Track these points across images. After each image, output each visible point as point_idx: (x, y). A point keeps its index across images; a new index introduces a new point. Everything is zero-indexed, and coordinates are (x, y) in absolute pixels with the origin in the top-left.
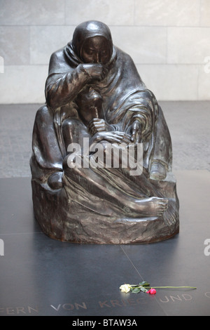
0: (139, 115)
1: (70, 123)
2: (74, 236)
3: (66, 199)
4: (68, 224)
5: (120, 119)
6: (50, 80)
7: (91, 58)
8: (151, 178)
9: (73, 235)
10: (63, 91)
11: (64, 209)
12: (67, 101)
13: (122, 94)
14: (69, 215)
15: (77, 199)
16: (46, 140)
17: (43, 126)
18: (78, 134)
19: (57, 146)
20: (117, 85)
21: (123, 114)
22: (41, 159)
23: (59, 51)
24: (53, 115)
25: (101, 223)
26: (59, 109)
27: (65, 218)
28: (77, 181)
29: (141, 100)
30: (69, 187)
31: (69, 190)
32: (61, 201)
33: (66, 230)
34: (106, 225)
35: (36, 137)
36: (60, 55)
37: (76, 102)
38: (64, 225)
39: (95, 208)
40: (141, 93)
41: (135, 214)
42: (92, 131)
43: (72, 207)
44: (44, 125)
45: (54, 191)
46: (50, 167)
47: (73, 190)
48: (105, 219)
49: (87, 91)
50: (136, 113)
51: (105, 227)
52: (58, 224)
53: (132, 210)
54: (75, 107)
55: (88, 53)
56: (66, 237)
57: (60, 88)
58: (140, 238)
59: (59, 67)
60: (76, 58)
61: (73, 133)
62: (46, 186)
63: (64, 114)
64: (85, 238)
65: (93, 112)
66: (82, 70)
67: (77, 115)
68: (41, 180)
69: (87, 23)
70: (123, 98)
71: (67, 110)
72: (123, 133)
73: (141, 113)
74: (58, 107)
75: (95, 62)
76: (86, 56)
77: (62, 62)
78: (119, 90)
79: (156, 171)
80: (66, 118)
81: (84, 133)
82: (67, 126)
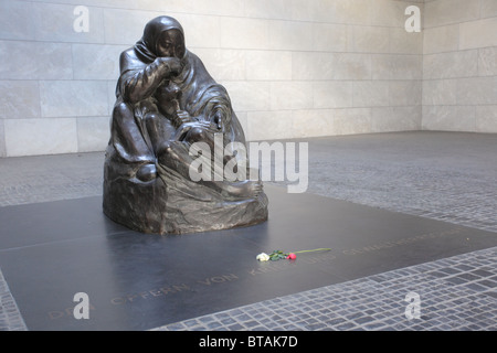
0: (220, 106)
1: (153, 116)
2: (173, 227)
3: (164, 188)
4: (166, 215)
5: (201, 112)
6: (125, 76)
7: (167, 53)
9: (172, 225)
10: (143, 84)
11: (161, 199)
12: (146, 96)
13: (199, 89)
14: (167, 204)
15: (176, 186)
18: (162, 127)
19: (142, 140)
20: (193, 80)
21: (203, 107)
23: (129, 50)
24: (133, 110)
25: (202, 209)
26: (138, 104)
27: (163, 209)
29: (218, 93)
30: (165, 175)
31: (165, 179)
32: (157, 191)
33: (165, 221)
34: (207, 211)
35: (116, 133)
36: (131, 53)
37: (155, 96)
38: (162, 217)
39: (194, 194)
40: (216, 88)
41: (232, 198)
42: (176, 123)
43: (171, 195)
44: (124, 120)
45: (147, 183)
46: (138, 160)
47: (170, 178)
48: (205, 204)
49: (167, 84)
50: (216, 103)
51: (206, 213)
52: (155, 216)
53: (230, 194)
54: (154, 102)
55: (164, 47)
56: (164, 229)
57: (140, 82)
58: (240, 221)
59: (132, 64)
60: (149, 53)
61: (158, 126)
62: (135, 180)
63: (145, 108)
64: (185, 227)
65: (174, 105)
66: (161, 62)
67: (157, 109)
68: (129, 176)
69: (160, 18)
70: (200, 93)
71: (148, 105)
72: (208, 122)
73: (222, 104)
74: (137, 102)
75: (172, 55)
76: (162, 49)
77: (134, 59)
78: (195, 84)
80: (147, 112)
81: (168, 126)
82: (151, 119)
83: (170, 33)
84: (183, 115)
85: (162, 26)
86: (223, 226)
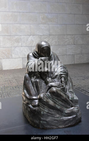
0: (63, 75)
1: (38, 80)
2: (44, 127)
3: (40, 112)
4: (41, 122)
5: (56, 77)
7: (44, 55)
8: (70, 99)
11: (39, 116)
14: (42, 118)
15: (45, 112)
16: (29, 87)
17: (27, 82)
18: (41, 84)
21: (57, 75)
22: (27, 95)
23: (30, 53)
24: (31, 77)
25: (55, 120)
27: (40, 120)
28: (44, 104)
29: (63, 69)
30: (41, 107)
31: (41, 108)
33: (41, 124)
34: (57, 121)
36: (31, 54)
38: (40, 122)
39: (52, 115)
40: (62, 67)
41: (67, 115)
42: (47, 83)
43: (43, 115)
45: (35, 108)
46: (32, 98)
47: (43, 108)
48: (56, 118)
51: (56, 122)
52: (37, 122)
54: (38, 74)
56: (41, 127)
59: (31, 59)
60: (37, 55)
61: (39, 84)
63: (35, 77)
64: (49, 127)
67: (40, 77)
68: (29, 104)
72: (59, 83)
73: (64, 74)
74: (32, 74)
77: (32, 57)
79: (71, 96)
80: (36, 78)
81: (43, 84)
82: (37, 81)
83: (45, 48)
84: (49, 79)
85: (42, 45)
86: (63, 126)
